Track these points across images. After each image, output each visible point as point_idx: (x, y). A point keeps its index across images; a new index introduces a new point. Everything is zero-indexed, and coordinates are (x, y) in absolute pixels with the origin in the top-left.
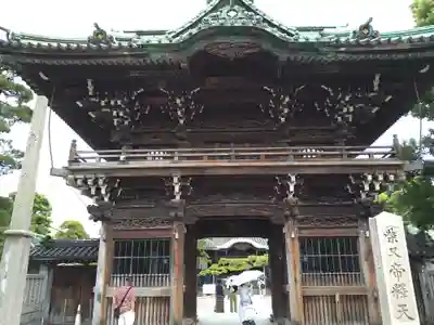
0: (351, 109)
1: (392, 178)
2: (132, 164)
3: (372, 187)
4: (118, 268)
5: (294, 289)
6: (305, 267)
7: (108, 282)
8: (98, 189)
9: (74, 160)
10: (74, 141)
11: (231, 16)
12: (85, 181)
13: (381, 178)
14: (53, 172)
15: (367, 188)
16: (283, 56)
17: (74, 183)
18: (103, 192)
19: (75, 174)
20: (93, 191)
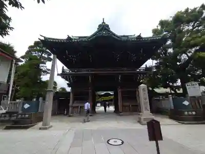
0: (135, 58)
1: (145, 76)
2: (79, 73)
5: (120, 104)
7: (73, 103)
10: (63, 67)
11: (104, 33)
12: (66, 77)
13: (142, 76)
14: (58, 75)
15: (139, 78)
18: (71, 80)
19: (63, 75)
20: (69, 80)
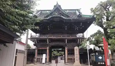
0: (77, 28)
1: (82, 40)
2: (41, 37)
3: (79, 41)
4: (39, 54)
6: (68, 54)
8: (35, 41)
9: (31, 36)
10: (31, 34)
11: (56, 14)
12: (33, 40)
16: (64, 21)
17: (31, 40)
